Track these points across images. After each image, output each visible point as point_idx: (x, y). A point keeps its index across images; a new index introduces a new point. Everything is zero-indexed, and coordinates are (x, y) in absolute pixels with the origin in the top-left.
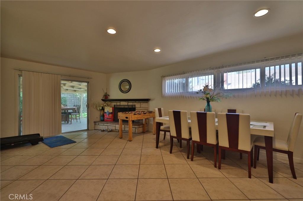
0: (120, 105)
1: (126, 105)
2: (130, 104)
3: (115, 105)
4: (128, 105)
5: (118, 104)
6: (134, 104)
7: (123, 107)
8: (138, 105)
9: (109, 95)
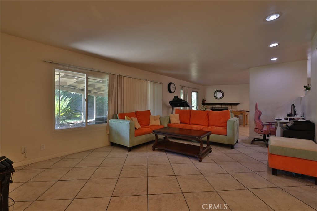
0: (215, 107)
1: (220, 107)
2: (223, 106)
3: (211, 107)
4: (222, 107)
5: (214, 106)
6: (226, 106)
7: (218, 108)
8: (229, 107)
9: (205, 101)
